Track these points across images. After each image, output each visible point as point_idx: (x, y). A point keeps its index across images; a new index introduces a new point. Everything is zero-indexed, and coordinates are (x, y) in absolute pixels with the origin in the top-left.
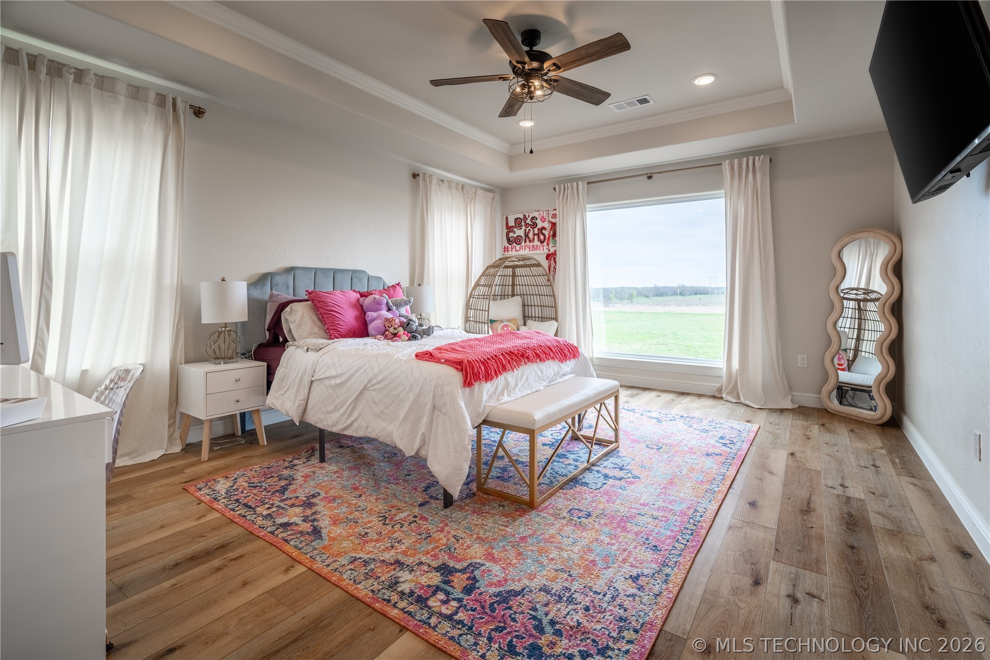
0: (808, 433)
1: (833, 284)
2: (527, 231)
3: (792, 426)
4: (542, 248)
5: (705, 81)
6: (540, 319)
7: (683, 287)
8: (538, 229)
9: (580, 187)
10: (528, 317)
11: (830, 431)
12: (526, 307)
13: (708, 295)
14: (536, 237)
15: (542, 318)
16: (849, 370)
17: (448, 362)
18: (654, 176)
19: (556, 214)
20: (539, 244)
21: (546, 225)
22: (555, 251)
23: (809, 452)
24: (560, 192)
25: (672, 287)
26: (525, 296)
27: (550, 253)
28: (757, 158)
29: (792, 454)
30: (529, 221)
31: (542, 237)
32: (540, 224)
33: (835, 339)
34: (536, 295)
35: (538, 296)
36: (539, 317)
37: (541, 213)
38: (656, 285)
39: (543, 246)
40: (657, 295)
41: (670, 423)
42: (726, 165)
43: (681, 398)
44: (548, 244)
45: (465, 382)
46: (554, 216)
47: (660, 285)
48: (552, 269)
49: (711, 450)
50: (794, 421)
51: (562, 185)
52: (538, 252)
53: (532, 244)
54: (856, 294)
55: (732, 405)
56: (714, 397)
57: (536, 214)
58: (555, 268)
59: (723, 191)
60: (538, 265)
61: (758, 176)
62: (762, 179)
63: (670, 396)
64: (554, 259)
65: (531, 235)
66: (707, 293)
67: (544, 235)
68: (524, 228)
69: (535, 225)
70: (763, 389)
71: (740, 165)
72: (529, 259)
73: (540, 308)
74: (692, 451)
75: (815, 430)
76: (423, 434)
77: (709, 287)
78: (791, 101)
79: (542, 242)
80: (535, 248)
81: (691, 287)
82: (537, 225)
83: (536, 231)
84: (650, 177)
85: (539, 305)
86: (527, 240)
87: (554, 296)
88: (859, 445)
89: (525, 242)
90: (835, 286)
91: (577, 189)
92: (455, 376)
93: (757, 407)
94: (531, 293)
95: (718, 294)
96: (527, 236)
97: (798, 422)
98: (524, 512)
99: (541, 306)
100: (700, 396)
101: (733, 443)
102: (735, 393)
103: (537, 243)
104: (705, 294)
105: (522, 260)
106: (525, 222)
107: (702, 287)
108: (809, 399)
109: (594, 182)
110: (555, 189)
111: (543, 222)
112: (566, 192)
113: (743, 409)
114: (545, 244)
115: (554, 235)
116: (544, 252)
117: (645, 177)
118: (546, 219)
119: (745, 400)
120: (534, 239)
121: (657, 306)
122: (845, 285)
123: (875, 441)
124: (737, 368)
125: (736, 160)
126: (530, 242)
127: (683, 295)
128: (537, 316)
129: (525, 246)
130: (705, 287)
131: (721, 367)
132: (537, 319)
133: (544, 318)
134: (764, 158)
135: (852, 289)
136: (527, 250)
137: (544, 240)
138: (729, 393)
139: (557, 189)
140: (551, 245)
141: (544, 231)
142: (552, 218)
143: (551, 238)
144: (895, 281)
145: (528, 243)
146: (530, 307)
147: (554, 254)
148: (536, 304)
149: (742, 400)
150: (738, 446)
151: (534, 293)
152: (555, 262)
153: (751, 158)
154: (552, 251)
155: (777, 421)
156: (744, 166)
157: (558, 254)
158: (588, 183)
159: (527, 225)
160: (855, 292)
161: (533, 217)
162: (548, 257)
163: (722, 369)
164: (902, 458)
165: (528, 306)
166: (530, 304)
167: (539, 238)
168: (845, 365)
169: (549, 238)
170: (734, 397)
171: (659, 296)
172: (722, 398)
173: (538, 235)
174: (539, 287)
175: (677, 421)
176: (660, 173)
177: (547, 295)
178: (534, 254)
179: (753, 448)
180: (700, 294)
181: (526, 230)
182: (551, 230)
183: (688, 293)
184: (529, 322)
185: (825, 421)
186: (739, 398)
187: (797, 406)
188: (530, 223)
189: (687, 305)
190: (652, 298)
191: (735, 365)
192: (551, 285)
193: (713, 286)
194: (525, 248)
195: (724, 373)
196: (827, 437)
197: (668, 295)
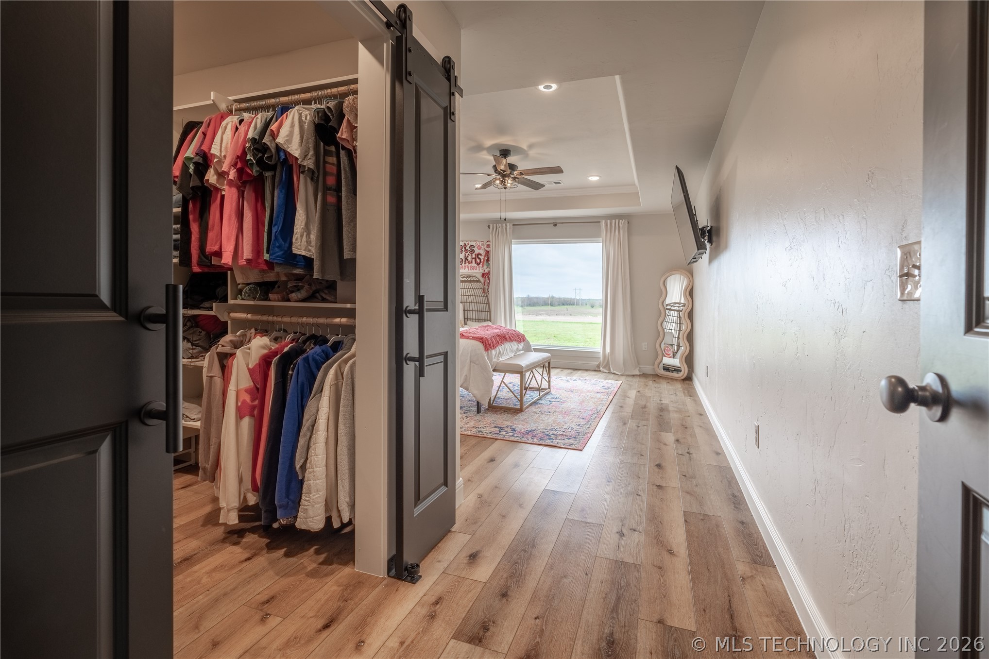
0: (647, 384)
1: (661, 300)
2: (467, 255)
3: (639, 382)
4: (478, 268)
5: (594, 179)
6: (477, 320)
7: (553, 298)
8: (476, 255)
9: (508, 227)
10: (467, 319)
11: (658, 383)
12: (466, 312)
13: (574, 306)
14: (474, 260)
15: (478, 319)
16: (673, 358)
17: (474, 338)
18: (558, 225)
19: (489, 245)
20: (476, 265)
21: (481, 252)
22: (489, 272)
23: (646, 391)
24: (493, 229)
25: (543, 298)
26: (466, 304)
27: (485, 272)
28: (621, 221)
29: (639, 391)
30: (468, 248)
31: (478, 261)
32: (477, 251)
33: (661, 333)
34: (474, 303)
35: (475, 304)
36: (476, 319)
37: (478, 242)
38: (529, 296)
39: (479, 267)
40: (530, 305)
41: (574, 382)
42: (603, 223)
43: (576, 372)
44: (483, 266)
45: (486, 349)
46: (488, 246)
47: (532, 295)
48: (486, 284)
49: (599, 391)
50: (640, 380)
51: (495, 225)
52: (475, 271)
53: (470, 265)
54: (678, 307)
55: (606, 374)
56: (595, 371)
57: (474, 243)
58: (489, 284)
59: (601, 239)
60: (479, 281)
61: (621, 232)
62: (623, 234)
63: (569, 371)
64: (488, 277)
65: (469, 258)
66: (573, 304)
67: (480, 259)
68: (464, 253)
69: (473, 251)
70: (623, 363)
71: (611, 224)
72: (472, 277)
73: (477, 312)
74: (589, 391)
75: (650, 383)
76: (466, 375)
77: (574, 299)
78: (638, 192)
79: (478, 264)
80: (474, 268)
81: (559, 298)
82: (474, 251)
83: (474, 256)
84: (555, 225)
85: (476, 310)
86: (467, 262)
87: (488, 304)
88: (670, 387)
89: (465, 263)
90: (662, 302)
91: (506, 228)
92: (480, 346)
93: (620, 374)
94: (470, 301)
95: (582, 305)
96: (466, 259)
97: (642, 380)
98: (518, 413)
99: (478, 311)
100: (587, 370)
101: (609, 388)
102: (608, 368)
103: (474, 264)
104: (571, 305)
105: (466, 277)
106: (465, 248)
107: (568, 298)
108: (648, 369)
109: (518, 224)
110: (489, 227)
111: (479, 249)
112: (498, 230)
113: (613, 375)
114: (481, 266)
115: (488, 260)
116: (480, 271)
117: (552, 225)
118: (481, 247)
119: (613, 370)
120: (472, 261)
121: (530, 315)
122: (668, 301)
123: (679, 386)
124: (609, 351)
125: (609, 221)
126: (469, 263)
127: (552, 305)
128: (474, 318)
129: (465, 267)
130: (571, 299)
131: (600, 351)
132: (474, 320)
133: (480, 320)
134: (624, 222)
135: (676, 303)
136: (467, 269)
137: (480, 263)
138: (604, 367)
139: (491, 227)
140: (485, 267)
141: (479, 256)
142: (487, 247)
143: (485, 262)
144: (690, 299)
145: (467, 264)
146: (469, 312)
147: (488, 273)
148: (474, 309)
149: (612, 371)
150: (612, 389)
151: (473, 301)
152: (489, 280)
153: (617, 221)
154: (486, 271)
155: (631, 380)
156: (613, 225)
157: (491, 273)
158: (513, 225)
159: (466, 251)
160: (678, 305)
161: (471, 246)
162: (483, 275)
163: (599, 352)
164: (688, 391)
165: (467, 310)
166: (469, 309)
167: (476, 261)
168: (672, 355)
169: (484, 261)
170: (607, 370)
171: (532, 306)
172: (600, 371)
173: (475, 258)
174: (476, 297)
175: (577, 381)
176: (562, 223)
177: (483, 303)
178: (471, 273)
179: (620, 390)
180: (567, 305)
181: (465, 254)
182: (485, 256)
183: (557, 303)
184: (469, 322)
185: (656, 379)
186: (610, 370)
187: (642, 373)
188: (469, 249)
189: (557, 315)
190: (525, 307)
191: (608, 350)
192: (487, 296)
193: (578, 298)
194: (465, 268)
195: (601, 355)
196: (656, 385)
197: (539, 306)
